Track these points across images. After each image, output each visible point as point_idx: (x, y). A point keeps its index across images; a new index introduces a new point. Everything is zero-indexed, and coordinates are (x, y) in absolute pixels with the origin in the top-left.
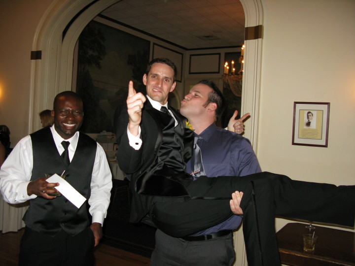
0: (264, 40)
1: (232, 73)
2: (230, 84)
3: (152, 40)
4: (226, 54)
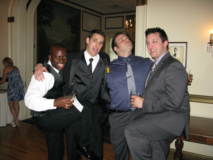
0: (148, 6)
1: (130, 28)
2: (129, 34)
3: (82, 9)
4: (127, 16)
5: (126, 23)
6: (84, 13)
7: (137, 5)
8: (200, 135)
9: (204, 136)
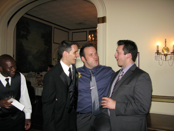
0: (107, 24)
1: (93, 41)
3: (53, 26)
4: (90, 31)
5: (89, 37)
6: (55, 28)
7: (99, 23)
8: (153, 129)
9: (156, 130)
